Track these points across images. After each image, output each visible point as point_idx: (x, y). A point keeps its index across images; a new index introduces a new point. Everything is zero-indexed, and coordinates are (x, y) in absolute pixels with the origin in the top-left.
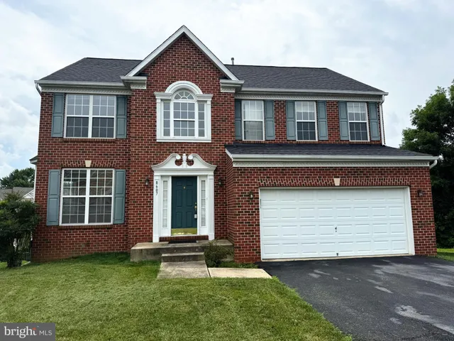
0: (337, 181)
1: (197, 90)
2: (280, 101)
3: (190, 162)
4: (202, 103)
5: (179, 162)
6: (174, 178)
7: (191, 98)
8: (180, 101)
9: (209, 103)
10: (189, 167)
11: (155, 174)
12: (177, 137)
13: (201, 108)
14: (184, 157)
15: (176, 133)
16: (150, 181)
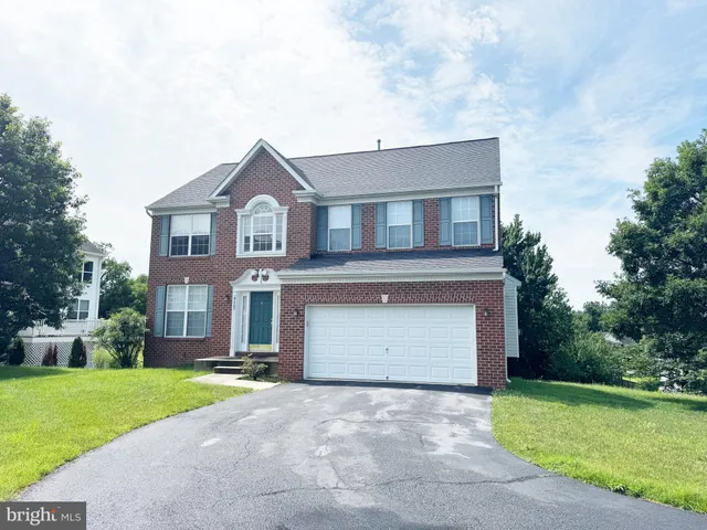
0: (385, 298)
1: (274, 202)
2: (369, 204)
3: (266, 278)
4: (279, 215)
5: (255, 278)
6: (253, 294)
7: (270, 211)
8: (260, 215)
9: (285, 215)
10: (264, 282)
11: (234, 290)
12: (256, 252)
13: (279, 221)
14: (260, 273)
15: (256, 248)
16: (229, 297)
